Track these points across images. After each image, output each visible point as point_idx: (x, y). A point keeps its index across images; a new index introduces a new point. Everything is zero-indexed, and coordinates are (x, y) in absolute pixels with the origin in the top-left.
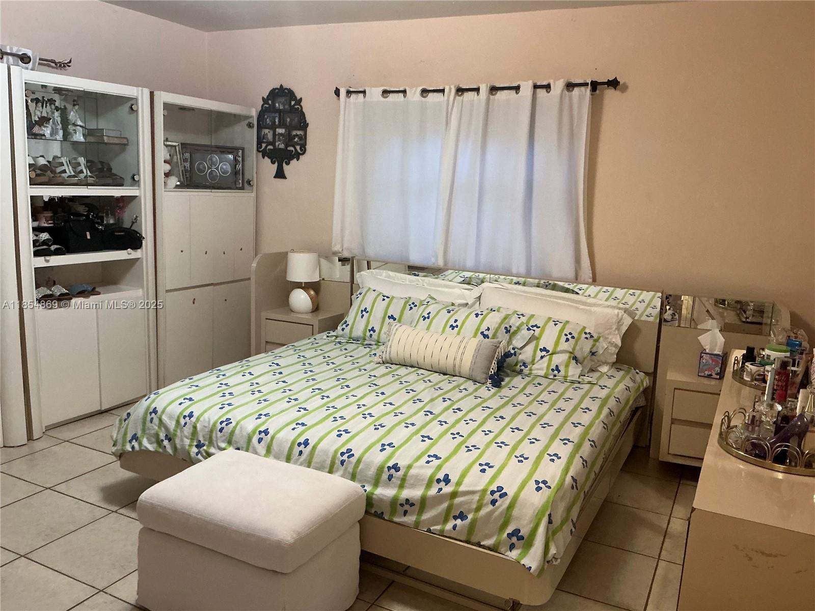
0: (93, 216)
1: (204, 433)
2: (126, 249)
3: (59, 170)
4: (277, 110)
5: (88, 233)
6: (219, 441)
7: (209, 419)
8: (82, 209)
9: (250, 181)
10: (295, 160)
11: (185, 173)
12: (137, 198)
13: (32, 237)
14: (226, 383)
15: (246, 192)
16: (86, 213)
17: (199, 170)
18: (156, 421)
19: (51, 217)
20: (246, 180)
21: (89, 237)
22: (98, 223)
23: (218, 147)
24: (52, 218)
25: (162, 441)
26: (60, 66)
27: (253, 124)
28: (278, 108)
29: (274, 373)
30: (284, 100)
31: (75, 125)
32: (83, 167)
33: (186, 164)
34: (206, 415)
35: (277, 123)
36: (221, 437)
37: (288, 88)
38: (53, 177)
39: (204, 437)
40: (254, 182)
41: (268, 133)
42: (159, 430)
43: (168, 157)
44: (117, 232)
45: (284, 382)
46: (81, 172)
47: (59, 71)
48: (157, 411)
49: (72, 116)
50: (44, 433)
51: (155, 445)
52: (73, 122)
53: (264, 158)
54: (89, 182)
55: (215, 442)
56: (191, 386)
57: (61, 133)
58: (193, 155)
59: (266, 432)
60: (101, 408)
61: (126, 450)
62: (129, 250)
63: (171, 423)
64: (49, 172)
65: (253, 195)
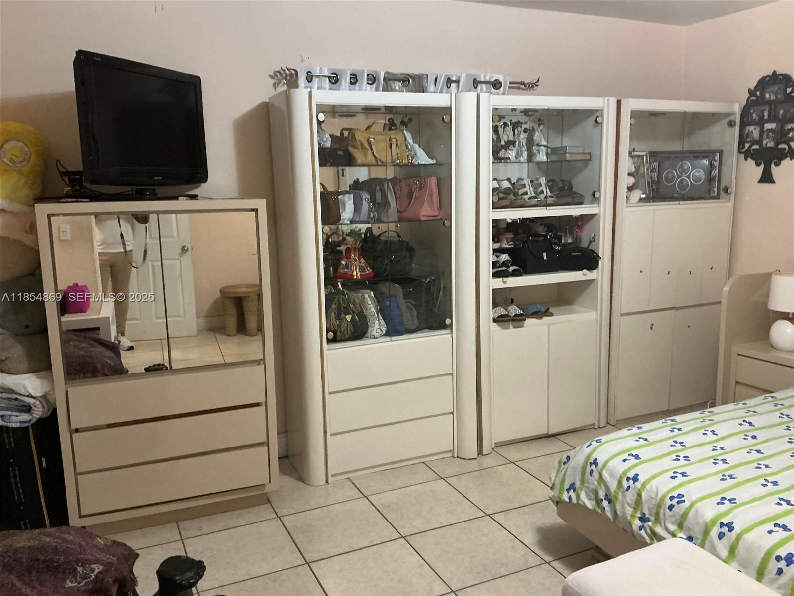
0: (551, 236)
1: (651, 505)
2: (582, 270)
3: (521, 191)
4: (768, 101)
5: (545, 254)
6: (667, 521)
7: (657, 489)
8: (541, 230)
9: (727, 189)
10: (788, 159)
11: (652, 184)
12: (597, 216)
13: (492, 258)
14: (682, 441)
15: (721, 202)
16: (544, 234)
17: (669, 180)
18: (596, 474)
19: (512, 238)
20: (722, 187)
21: (545, 258)
22: (556, 244)
23: (690, 152)
24: (513, 240)
25: (602, 500)
26: (529, 86)
27: (735, 123)
28: (768, 100)
29: (746, 435)
30: (776, 88)
31: (539, 145)
32: (544, 188)
33: (653, 175)
34: (653, 483)
35: (766, 117)
36: (670, 516)
37: (784, 73)
38: (514, 200)
39: (649, 510)
40: (732, 190)
41: (754, 131)
42: (599, 487)
43: (633, 169)
44: (573, 252)
45: (758, 452)
46: (542, 192)
47: (528, 92)
48: (598, 463)
49: (537, 136)
50: (493, 449)
51: (594, 502)
52: (537, 142)
53: (746, 160)
54: (549, 202)
55: (662, 521)
56: (639, 438)
57: (525, 154)
58: (662, 164)
59: (730, 527)
60: (548, 431)
61: (562, 498)
62: (584, 270)
63: (612, 482)
64: (512, 195)
65: (731, 204)
